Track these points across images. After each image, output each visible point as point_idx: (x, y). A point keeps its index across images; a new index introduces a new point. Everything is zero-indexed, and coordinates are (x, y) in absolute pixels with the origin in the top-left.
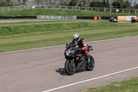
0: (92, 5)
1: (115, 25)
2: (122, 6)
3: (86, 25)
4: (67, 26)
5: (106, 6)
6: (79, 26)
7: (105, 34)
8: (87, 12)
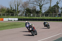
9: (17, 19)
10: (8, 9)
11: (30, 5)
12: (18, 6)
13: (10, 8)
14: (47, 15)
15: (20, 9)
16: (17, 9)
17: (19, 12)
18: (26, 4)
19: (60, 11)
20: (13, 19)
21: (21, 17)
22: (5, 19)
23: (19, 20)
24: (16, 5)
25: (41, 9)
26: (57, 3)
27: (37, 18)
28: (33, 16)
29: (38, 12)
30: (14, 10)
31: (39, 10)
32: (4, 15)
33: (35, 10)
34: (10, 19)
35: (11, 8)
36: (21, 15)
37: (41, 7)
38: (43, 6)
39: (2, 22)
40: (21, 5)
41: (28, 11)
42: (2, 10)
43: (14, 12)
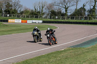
9: (41, 21)
10: (32, 11)
12: (42, 8)
13: (34, 10)
14: (72, 18)
15: (44, 11)
16: (42, 11)
17: (43, 14)
18: (51, 6)
19: (87, 13)
20: (37, 21)
22: (29, 22)
23: (44, 22)
24: (41, 7)
25: (66, 11)
26: (84, 6)
27: (63, 21)
28: (58, 18)
29: (63, 15)
30: (38, 12)
32: (28, 17)
33: (61, 12)
34: (34, 21)
35: (36, 9)
36: (46, 17)
37: (66, 9)
38: (69, 8)
39: (26, 24)
40: (45, 7)
41: (53, 14)
42: (26, 11)
43: (39, 14)
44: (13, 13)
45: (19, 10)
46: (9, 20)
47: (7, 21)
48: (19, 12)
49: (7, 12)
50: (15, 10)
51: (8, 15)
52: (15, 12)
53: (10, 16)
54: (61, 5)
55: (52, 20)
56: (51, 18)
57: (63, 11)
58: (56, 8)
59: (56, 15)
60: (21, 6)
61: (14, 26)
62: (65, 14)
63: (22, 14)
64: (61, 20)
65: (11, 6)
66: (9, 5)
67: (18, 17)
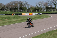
0: (11, 9)
1: (21, 17)
2: (23, 9)
3: (9, 17)
4: (1, 19)
5: (17, 9)
6: (6, 18)
7: (17, 21)
8: (9, 12)
9: (41, 13)
10: (35, 7)
11: (49, 4)
12: (41, 5)
13: (36, 7)
15: (42, 7)
17: (42, 9)
18: (46, 4)
21: (43, 12)
22: (34, 14)
24: (40, 5)
25: (55, 6)
27: (54, 12)
28: (51, 11)
29: (54, 9)
30: (39, 8)
31: (55, 7)
32: (33, 11)
33: (52, 7)
34: (37, 13)
35: (37, 6)
36: (44, 11)
37: (55, 5)
40: (43, 5)
41: (48, 8)
42: (32, 8)
43: (39, 9)
44: (24, 9)
45: (27, 7)
46: (22, 14)
47: (21, 14)
48: (27, 9)
49: (21, 9)
50: (25, 7)
51: (21, 11)
52: (25, 9)
53: (23, 11)
54: (52, 3)
55: (47, 12)
56: (46, 11)
57: (54, 6)
58: (49, 5)
59: (49, 9)
60: (28, 5)
61: (25, 17)
62: (55, 8)
63: (29, 10)
64: (52, 12)
65: (23, 5)
66: (21, 5)
67: (27, 12)
